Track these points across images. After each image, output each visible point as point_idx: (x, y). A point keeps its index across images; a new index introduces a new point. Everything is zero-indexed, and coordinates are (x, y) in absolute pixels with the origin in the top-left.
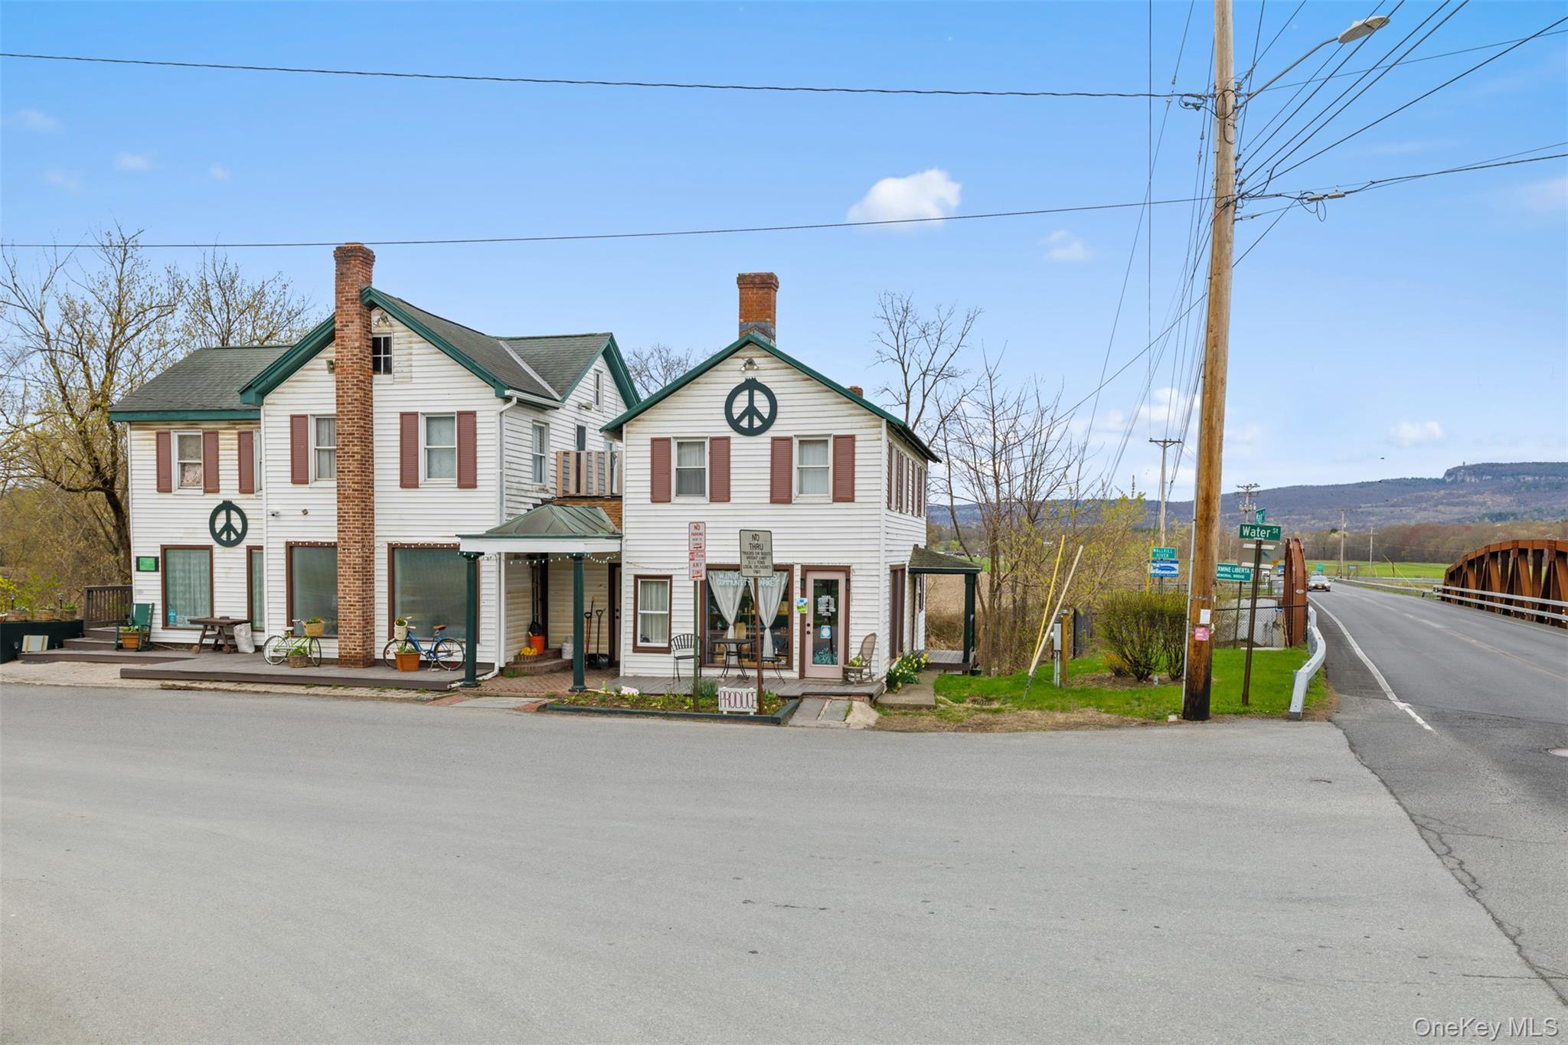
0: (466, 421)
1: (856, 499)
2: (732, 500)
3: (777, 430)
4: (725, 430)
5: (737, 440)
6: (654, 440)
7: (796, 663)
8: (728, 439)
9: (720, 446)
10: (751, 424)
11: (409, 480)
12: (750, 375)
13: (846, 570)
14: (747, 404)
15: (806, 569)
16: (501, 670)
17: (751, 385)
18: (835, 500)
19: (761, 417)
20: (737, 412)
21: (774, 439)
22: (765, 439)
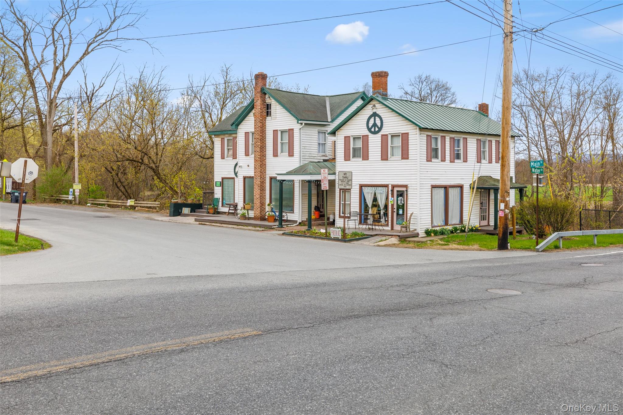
0: (291, 132)
1: (410, 158)
2: (369, 160)
3: (383, 132)
4: (366, 132)
5: (371, 136)
6: (345, 137)
7: (390, 224)
8: (368, 136)
9: (365, 139)
10: (375, 129)
11: (275, 155)
12: (374, 111)
13: (406, 186)
14: (373, 122)
15: (393, 186)
16: (300, 223)
17: (375, 115)
18: (402, 159)
19: (378, 127)
20: (370, 125)
21: (382, 135)
22: (379, 135)
